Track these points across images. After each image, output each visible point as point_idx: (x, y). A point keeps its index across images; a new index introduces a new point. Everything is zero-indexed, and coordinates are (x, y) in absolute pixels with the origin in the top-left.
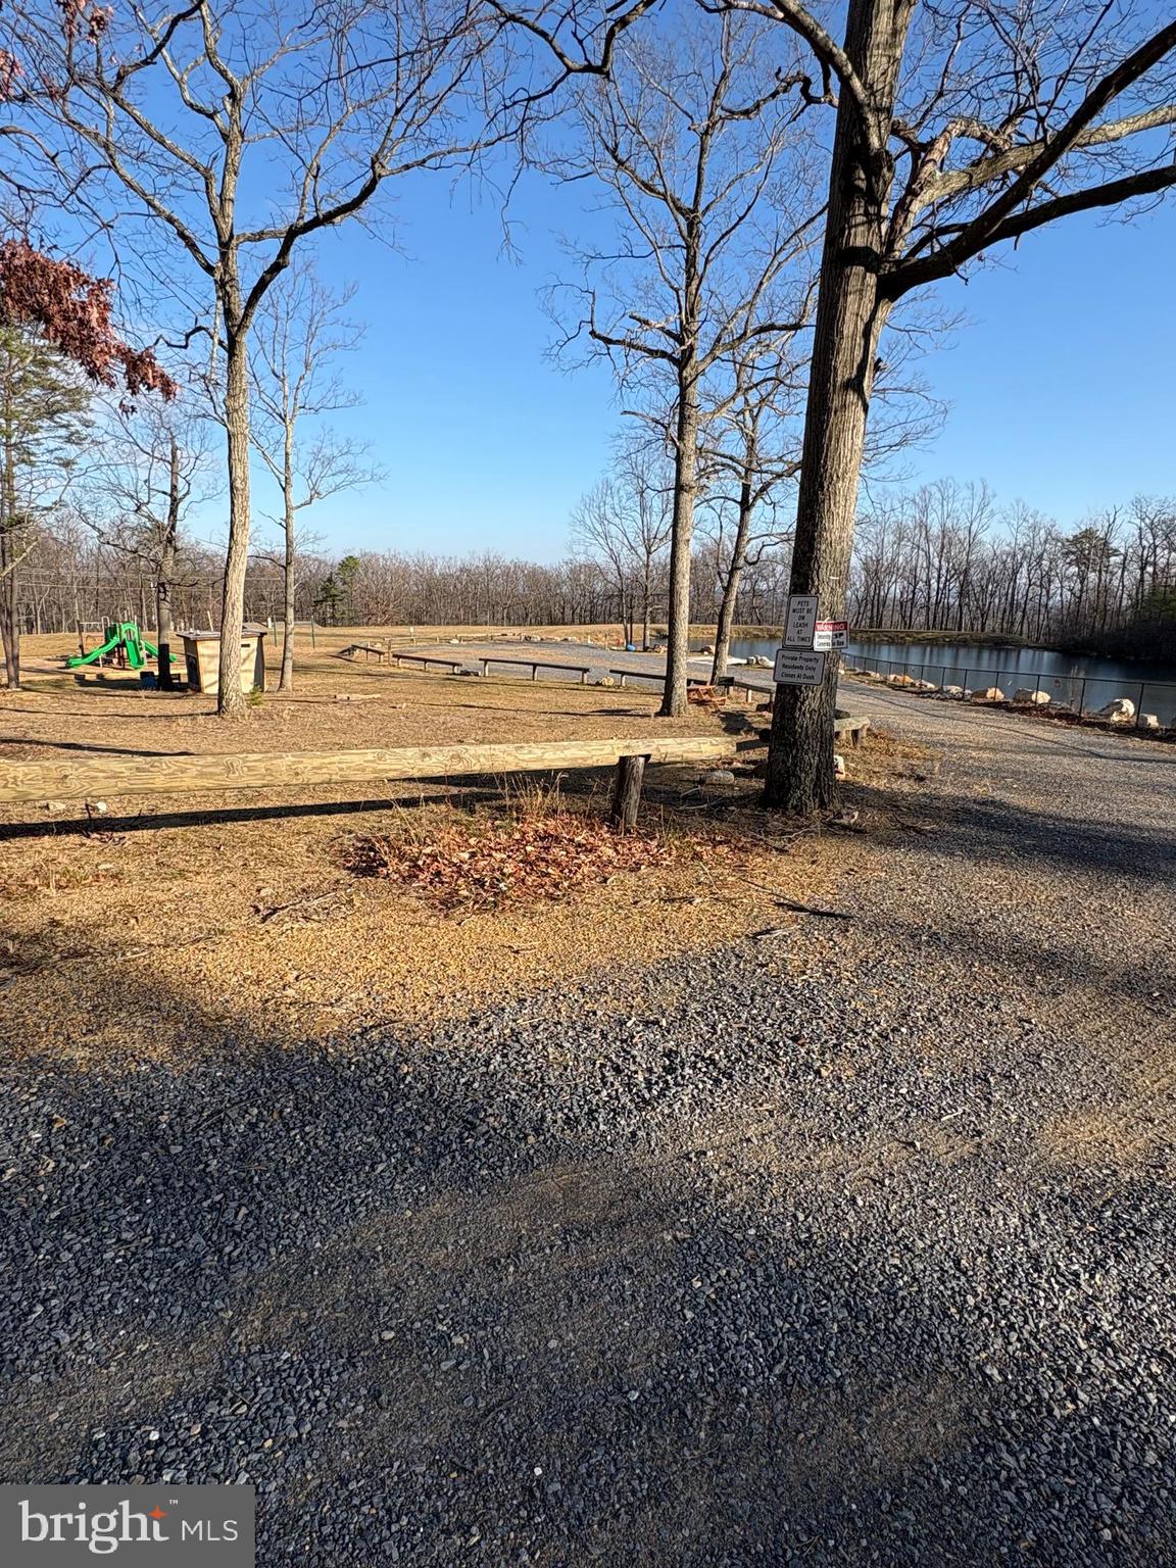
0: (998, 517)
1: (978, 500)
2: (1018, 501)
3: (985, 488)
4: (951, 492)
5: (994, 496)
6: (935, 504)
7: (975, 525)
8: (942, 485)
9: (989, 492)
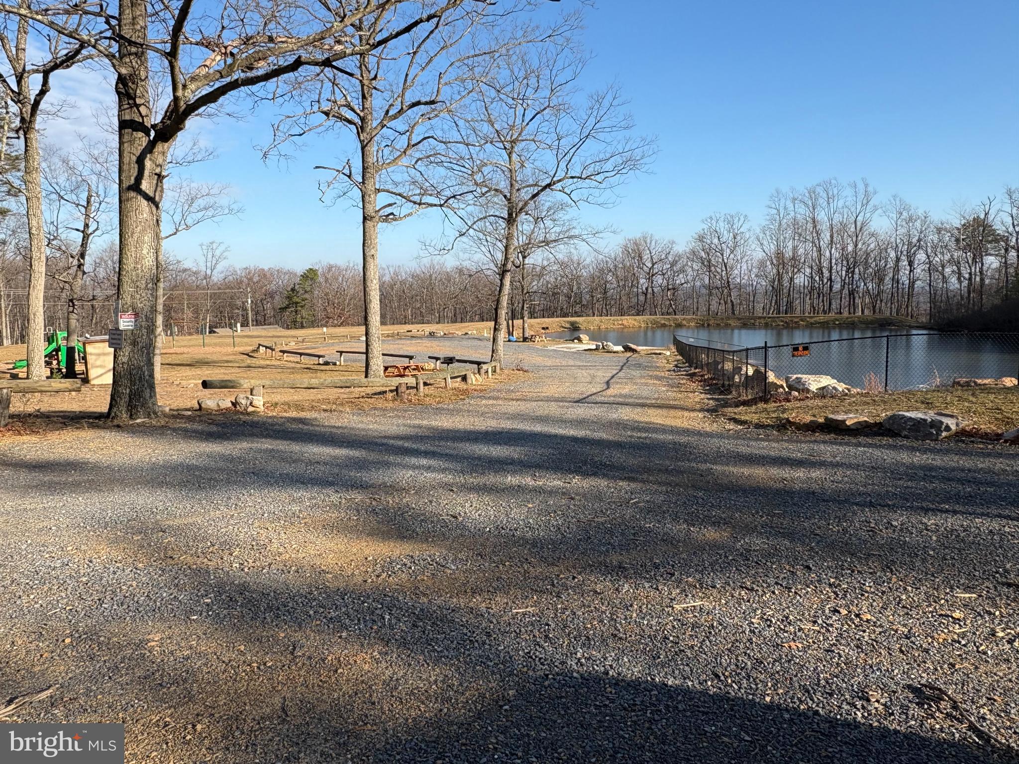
0: (880, 211)
1: (861, 196)
2: (895, 197)
3: (866, 186)
4: (835, 192)
5: (875, 193)
6: (822, 202)
7: (860, 218)
8: (827, 186)
9: (870, 189)
